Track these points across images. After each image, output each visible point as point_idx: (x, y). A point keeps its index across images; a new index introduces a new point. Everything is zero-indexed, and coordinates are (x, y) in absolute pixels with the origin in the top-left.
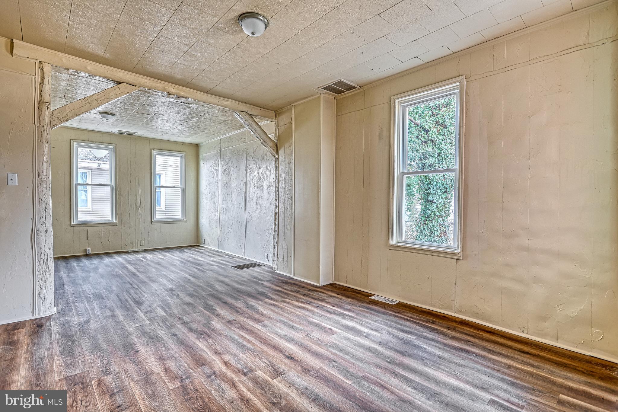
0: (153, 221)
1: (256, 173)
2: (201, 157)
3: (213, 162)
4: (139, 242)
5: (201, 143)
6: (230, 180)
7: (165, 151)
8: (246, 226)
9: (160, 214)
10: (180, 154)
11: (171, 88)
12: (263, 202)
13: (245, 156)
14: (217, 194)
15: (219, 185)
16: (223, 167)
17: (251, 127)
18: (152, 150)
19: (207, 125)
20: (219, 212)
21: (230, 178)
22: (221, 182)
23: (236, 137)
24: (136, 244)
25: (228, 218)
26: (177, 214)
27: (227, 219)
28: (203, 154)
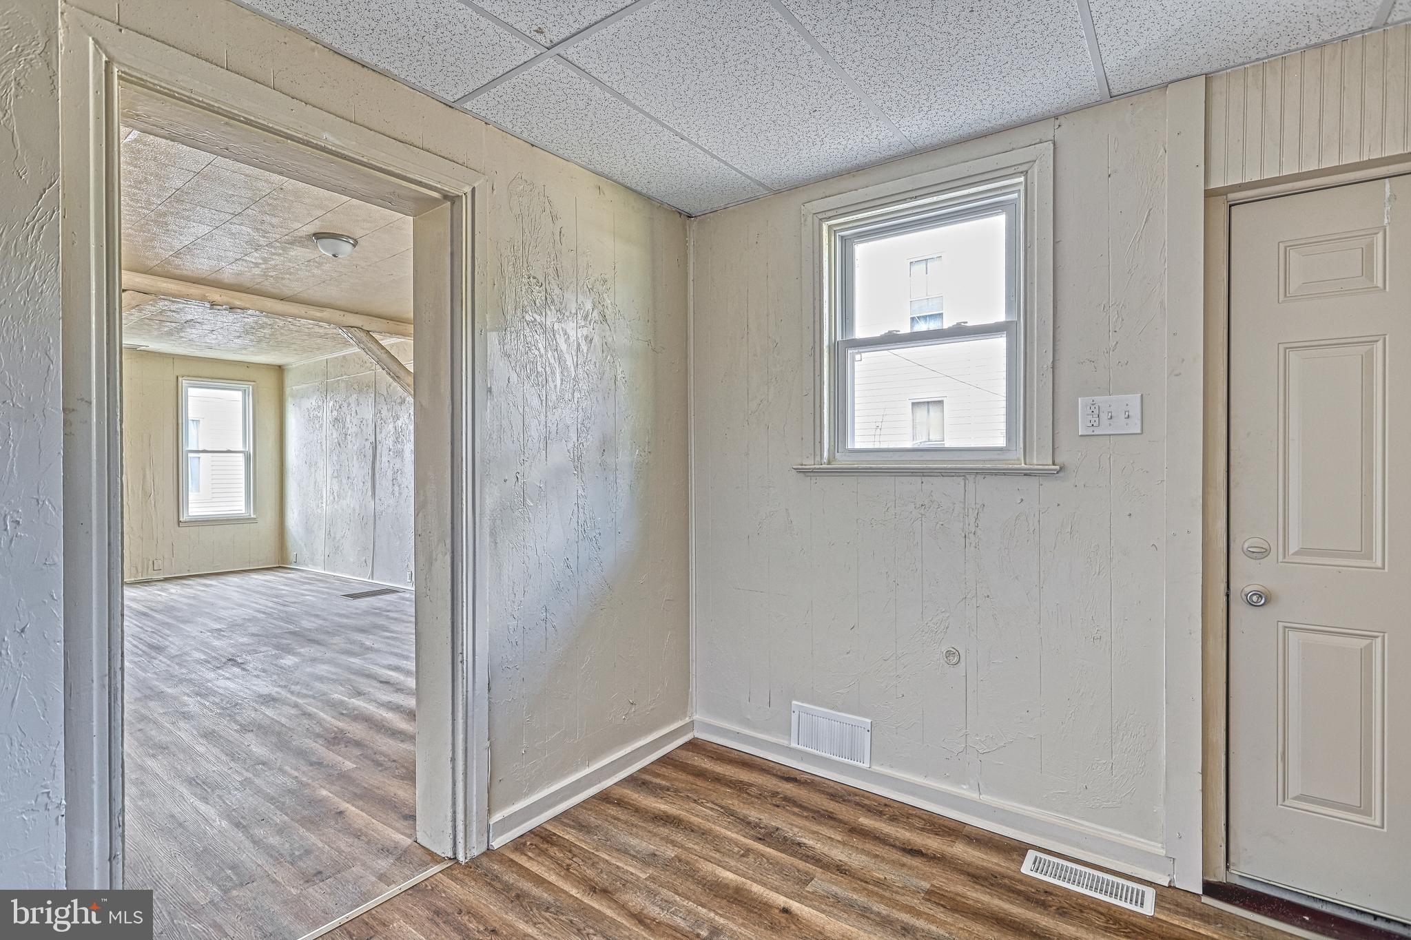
0: (181, 519)
1: (391, 426)
2: (288, 390)
3: (313, 402)
4: (151, 562)
5: (287, 365)
6: (345, 438)
7: (210, 380)
8: (375, 524)
9: (196, 507)
10: (244, 386)
11: (215, 295)
12: (404, 480)
13: (373, 395)
14: (321, 464)
15: (324, 447)
16: (332, 412)
17: (369, 353)
18: (180, 379)
19: (294, 338)
20: (324, 500)
21: (346, 435)
22: (328, 441)
23: (356, 360)
24: (143, 568)
25: (343, 510)
26: (238, 506)
27: (340, 511)
28: (293, 385)
